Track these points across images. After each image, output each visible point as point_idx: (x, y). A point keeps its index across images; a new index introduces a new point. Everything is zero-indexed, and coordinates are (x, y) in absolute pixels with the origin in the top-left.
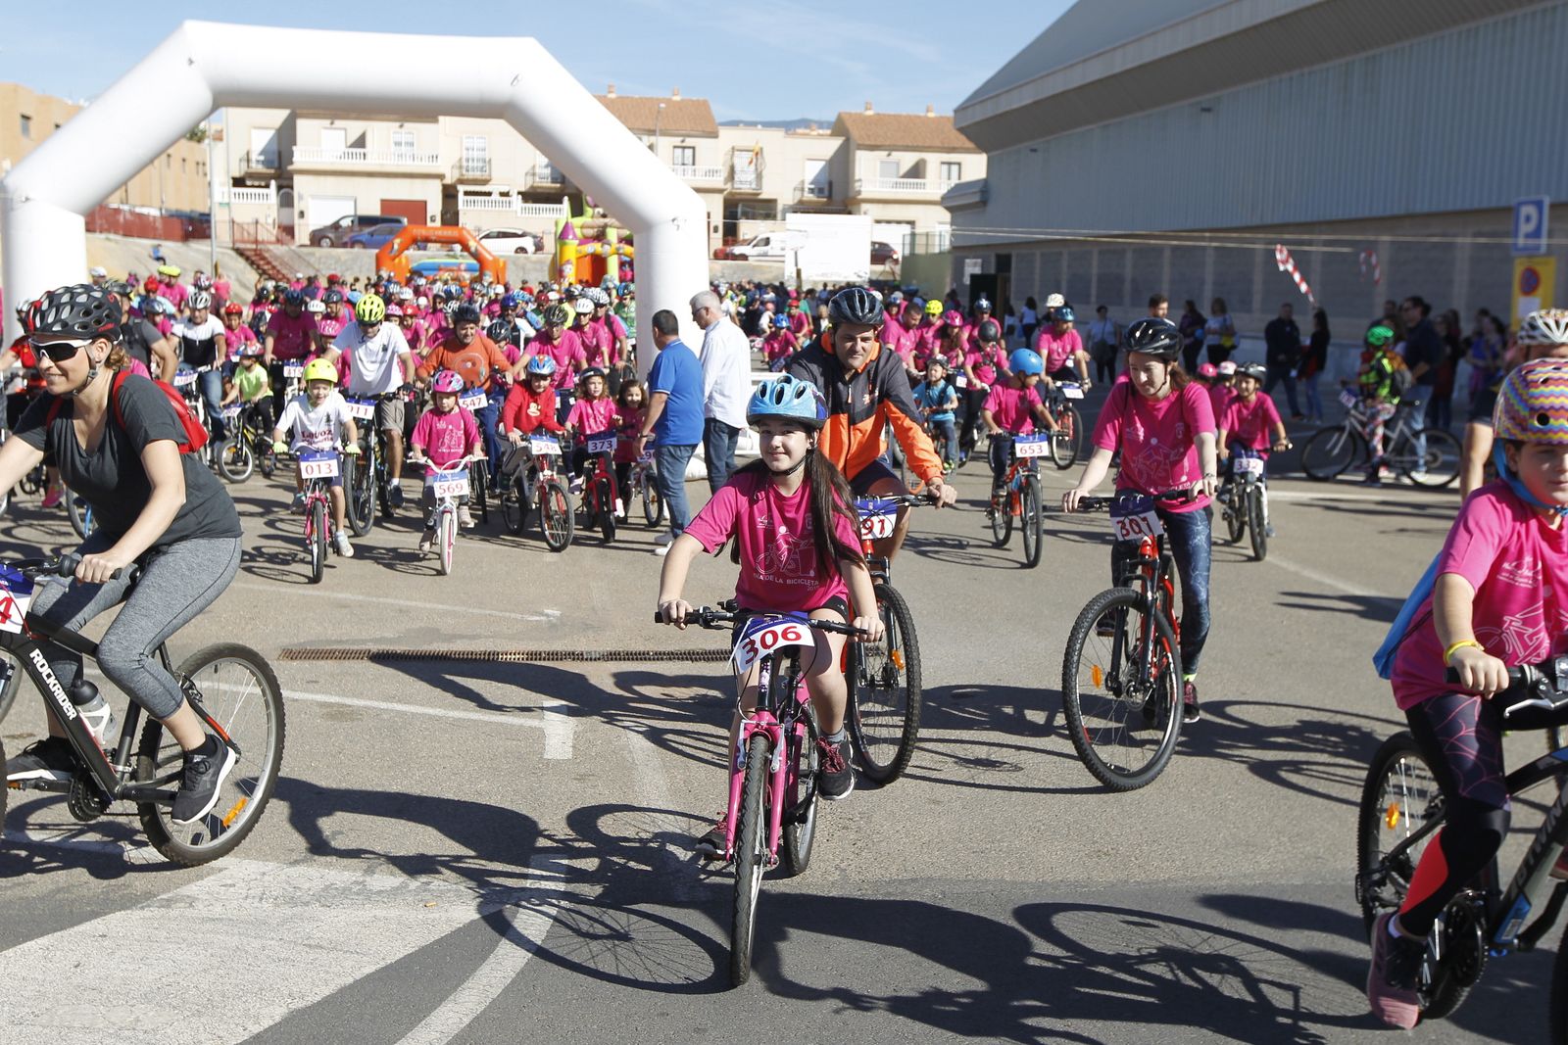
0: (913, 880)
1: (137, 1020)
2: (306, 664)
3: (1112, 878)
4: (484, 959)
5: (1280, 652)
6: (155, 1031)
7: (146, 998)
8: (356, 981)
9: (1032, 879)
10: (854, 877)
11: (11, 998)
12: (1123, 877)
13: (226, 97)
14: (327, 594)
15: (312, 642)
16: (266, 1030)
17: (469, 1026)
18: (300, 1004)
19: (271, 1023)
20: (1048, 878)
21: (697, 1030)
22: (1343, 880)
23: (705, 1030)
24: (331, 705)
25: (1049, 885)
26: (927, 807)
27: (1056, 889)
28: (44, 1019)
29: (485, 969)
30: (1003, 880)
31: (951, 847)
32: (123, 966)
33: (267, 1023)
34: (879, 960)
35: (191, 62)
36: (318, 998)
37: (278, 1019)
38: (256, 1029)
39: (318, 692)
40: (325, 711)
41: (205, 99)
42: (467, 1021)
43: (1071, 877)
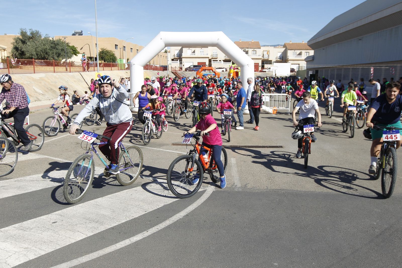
0: (280, 189)
1: (139, 204)
2: (176, 146)
3: (320, 191)
4: (199, 198)
5: (364, 149)
6: (142, 206)
7: (141, 201)
8: (176, 201)
9: (304, 190)
10: (269, 188)
11: (121, 199)
12: (322, 191)
13: (167, 45)
14: (181, 134)
15: (177, 142)
16: (160, 208)
17: (194, 210)
18: (166, 204)
19: (161, 206)
20: (307, 190)
21: (234, 213)
22: (368, 194)
23: (236, 213)
24: (179, 153)
25: (307, 191)
26: (286, 176)
27: (308, 192)
28: (125, 203)
29: (198, 200)
30: (298, 190)
31: (289, 184)
32: (138, 195)
33: (160, 206)
34: (271, 203)
35: (161, 39)
36: (169, 203)
37: (162, 206)
38: (158, 207)
39: (177, 151)
40: (178, 154)
41: (164, 45)
42: (194, 209)
43: (312, 190)
